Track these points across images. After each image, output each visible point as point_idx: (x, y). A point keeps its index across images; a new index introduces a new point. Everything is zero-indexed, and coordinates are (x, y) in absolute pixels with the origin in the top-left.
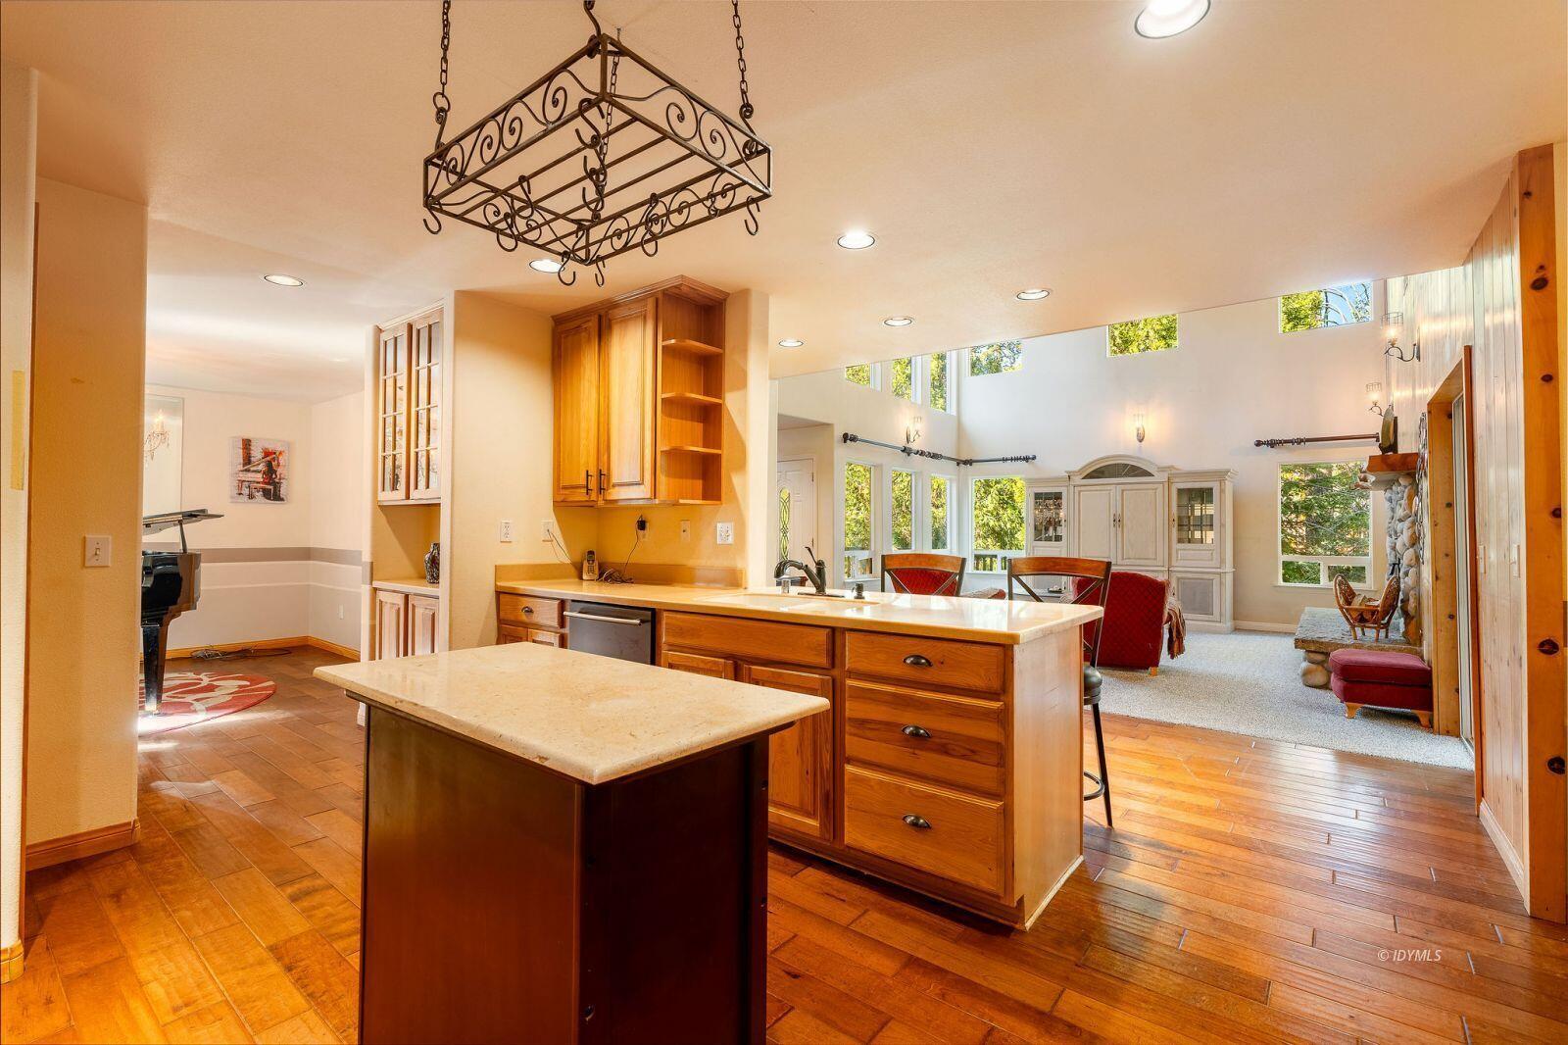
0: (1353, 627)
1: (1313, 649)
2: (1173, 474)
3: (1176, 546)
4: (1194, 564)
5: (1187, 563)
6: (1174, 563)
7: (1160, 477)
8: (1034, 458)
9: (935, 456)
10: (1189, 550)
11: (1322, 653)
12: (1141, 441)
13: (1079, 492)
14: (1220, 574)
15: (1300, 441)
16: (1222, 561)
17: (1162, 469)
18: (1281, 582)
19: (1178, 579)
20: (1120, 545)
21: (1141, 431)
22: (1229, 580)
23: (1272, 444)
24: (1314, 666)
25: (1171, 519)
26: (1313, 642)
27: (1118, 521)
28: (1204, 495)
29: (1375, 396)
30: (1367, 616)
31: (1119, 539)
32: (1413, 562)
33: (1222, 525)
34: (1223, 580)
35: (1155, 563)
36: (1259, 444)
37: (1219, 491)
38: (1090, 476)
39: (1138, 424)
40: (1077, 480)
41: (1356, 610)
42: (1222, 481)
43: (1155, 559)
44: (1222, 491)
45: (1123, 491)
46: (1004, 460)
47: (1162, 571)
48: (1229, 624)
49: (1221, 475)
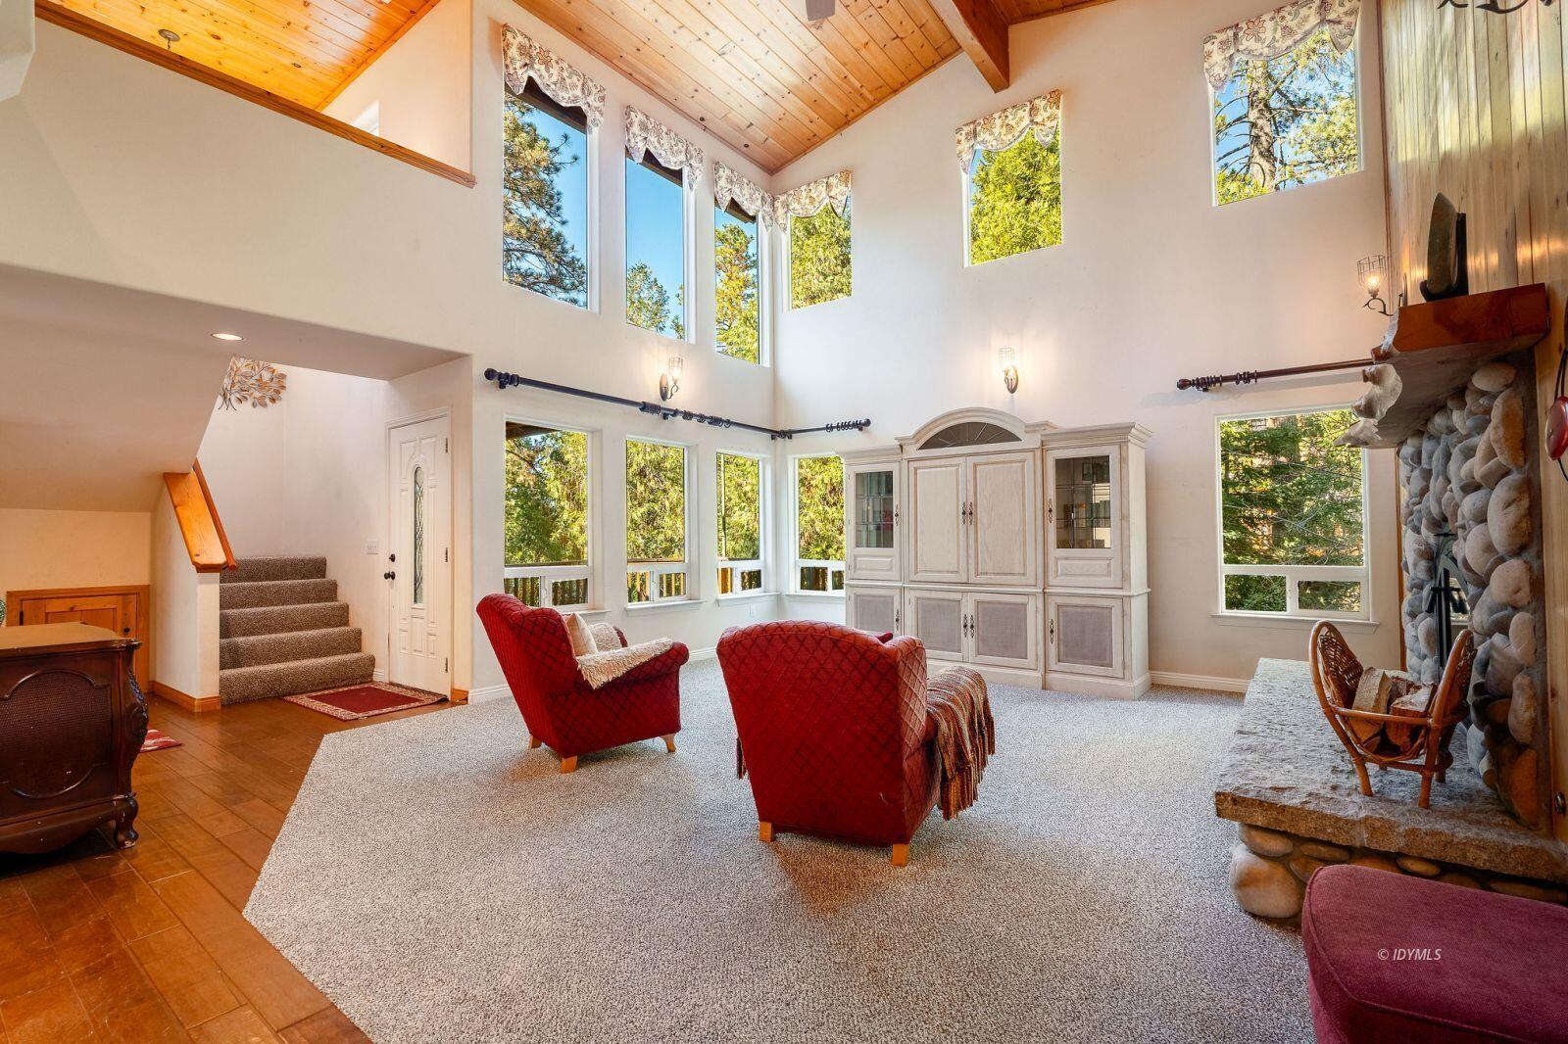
0: (1361, 761)
1: (1260, 821)
2: (1048, 436)
3: (1056, 552)
4: (1081, 581)
5: (1073, 581)
6: (1052, 580)
7: (1030, 441)
8: (868, 423)
9: (715, 421)
10: (1074, 559)
11: (1284, 834)
12: (1012, 391)
13: (916, 469)
14: (1122, 598)
15: (1247, 377)
16: (1125, 577)
17: (1033, 428)
18: (1222, 609)
19: (1059, 606)
20: (972, 552)
21: (1012, 375)
22: (1138, 609)
23: (1205, 384)
24: (1263, 866)
25: (1047, 509)
26: (1262, 804)
27: (969, 513)
28: (1098, 469)
29: (1374, 281)
30: (1399, 739)
31: (972, 542)
32: (1524, 596)
33: (1125, 517)
34: (1127, 608)
35: (1023, 580)
36: (1183, 384)
37: (1117, 460)
38: (927, 445)
39: (1007, 364)
40: (912, 451)
41: (1367, 720)
42: (1122, 445)
43: (1024, 574)
44: (1123, 460)
45: (975, 465)
46: (829, 428)
47: (1034, 594)
48: (1138, 680)
49: (1120, 433)
